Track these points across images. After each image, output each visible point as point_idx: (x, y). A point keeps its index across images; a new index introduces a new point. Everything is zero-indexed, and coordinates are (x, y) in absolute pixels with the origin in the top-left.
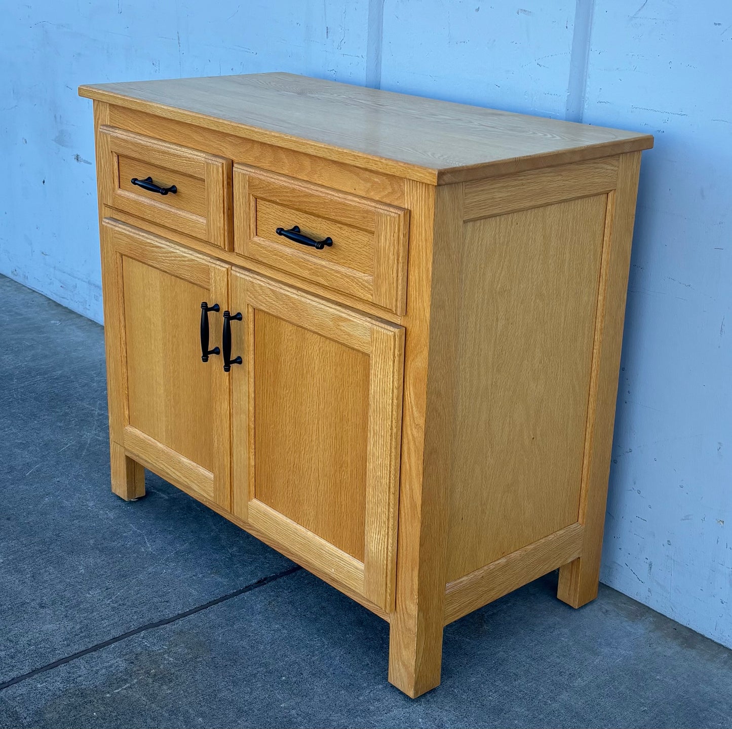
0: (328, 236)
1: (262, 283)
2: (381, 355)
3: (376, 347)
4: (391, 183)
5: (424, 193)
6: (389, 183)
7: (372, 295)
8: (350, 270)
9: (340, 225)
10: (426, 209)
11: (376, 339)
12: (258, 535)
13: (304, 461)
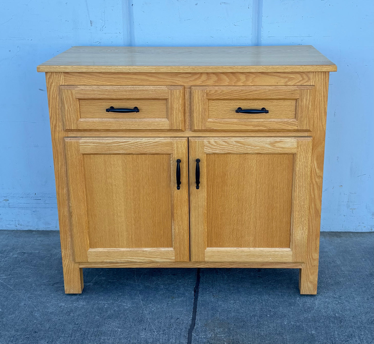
0: (262, 108)
1: (215, 140)
2: (304, 151)
3: (300, 149)
4: (302, 76)
5: (322, 77)
6: (301, 76)
7: (297, 126)
8: (280, 119)
9: (271, 101)
10: (324, 83)
11: (301, 145)
12: (204, 266)
13: (245, 216)
